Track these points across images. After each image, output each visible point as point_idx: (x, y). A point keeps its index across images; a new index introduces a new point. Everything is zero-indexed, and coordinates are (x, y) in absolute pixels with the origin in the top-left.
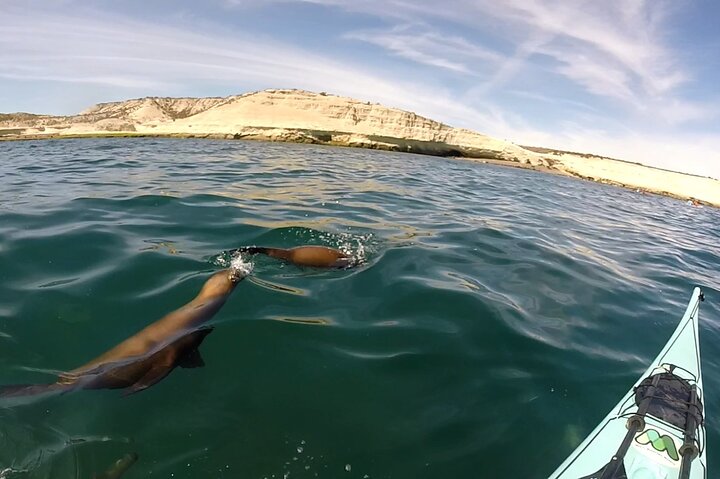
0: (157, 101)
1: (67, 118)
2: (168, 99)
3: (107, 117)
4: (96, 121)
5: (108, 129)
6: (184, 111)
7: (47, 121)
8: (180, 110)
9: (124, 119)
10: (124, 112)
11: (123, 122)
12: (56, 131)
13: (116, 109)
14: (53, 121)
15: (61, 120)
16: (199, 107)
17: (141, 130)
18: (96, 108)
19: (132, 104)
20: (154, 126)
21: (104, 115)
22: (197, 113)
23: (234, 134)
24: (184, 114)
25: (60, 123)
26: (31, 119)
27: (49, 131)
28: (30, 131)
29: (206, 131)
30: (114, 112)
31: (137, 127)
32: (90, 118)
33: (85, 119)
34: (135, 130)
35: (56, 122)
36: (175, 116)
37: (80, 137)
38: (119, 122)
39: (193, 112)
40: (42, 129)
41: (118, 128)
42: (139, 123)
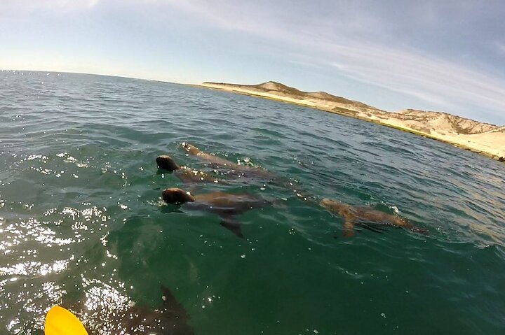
0: (450, 117)
1: (387, 113)
2: (457, 117)
3: (413, 119)
4: (405, 119)
5: (412, 127)
6: (466, 129)
7: (373, 111)
8: (464, 127)
9: (424, 123)
10: (425, 118)
11: (423, 126)
12: (378, 119)
13: (419, 115)
14: (377, 112)
15: (382, 113)
16: (478, 129)
17: (434, 134)
18: (406, 111)
19: (432, 114)
20: (443, 134)
21: (411, 118)
22: (476, 133)
23: (500, 157)
24: (466, 132)
25: (382, 115)
26: (364, 107)
27: (374, 117)
28: (362, 115)
29: (480, 149)
30: (418, 117)
31: (432, 131)
32: (401, 117)
33: (398, 117)
34: (430, 133)
35: (379, 113)
36: (460, 131)
37: (392, 127)
38: (420, 125)
39: (473, 131)
40: (370, 116)
41: (419, 128)
42: (434, 130)
